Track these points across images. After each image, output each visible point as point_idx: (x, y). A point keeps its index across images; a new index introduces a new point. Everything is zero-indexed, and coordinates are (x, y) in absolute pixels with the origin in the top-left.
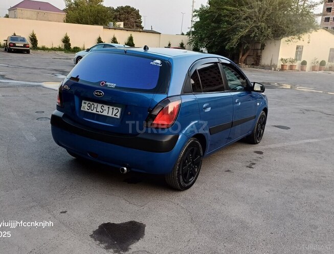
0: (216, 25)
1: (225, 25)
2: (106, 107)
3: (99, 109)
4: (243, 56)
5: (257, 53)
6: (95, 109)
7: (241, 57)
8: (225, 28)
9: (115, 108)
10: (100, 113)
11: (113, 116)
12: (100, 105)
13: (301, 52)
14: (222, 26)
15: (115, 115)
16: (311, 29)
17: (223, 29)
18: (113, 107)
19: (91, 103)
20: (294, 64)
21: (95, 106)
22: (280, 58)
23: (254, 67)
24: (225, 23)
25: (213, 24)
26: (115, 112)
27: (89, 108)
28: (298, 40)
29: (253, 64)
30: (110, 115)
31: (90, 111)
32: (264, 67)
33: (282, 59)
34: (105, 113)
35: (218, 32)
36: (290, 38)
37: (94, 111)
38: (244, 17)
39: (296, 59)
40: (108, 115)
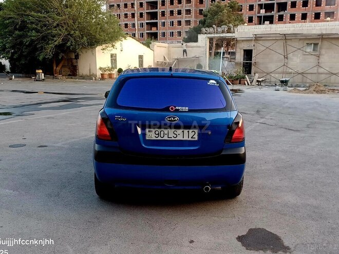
0: (21, 33)
1: (34, 33)
2: (179, 131)
3: (171, 135)
4: (57, 67)
5: (72, 63)
6: (166, 136)
7: (55, 68)
8: (34, 36)
9: (190, 131)
10: (173, 139)
11: (190, 139)
12: (171, 131)
13: (115, 60)
14: (29, 34)
15: (192, 138)
16: (121, 38)
17: (33, 38)
18: (187, 130)
19: (160, 130)
20: (112, 72)
21: (166, 132)
22: (98, 67)
23: (72, 78)
24: (33, 31)
25: (17, 32)
26: (191, 134)
27: (157, 136)
28: (112, 48)
29: (69, 75)
30: (186, 138)
31: (159, 138)
32: (83, 77)
33: (101, 69)
34: (180, 138)
35: (26, 41)
36: (104, 46)
37: (166, 138)
38: (55, 24)
39: (112, 68)
40: (184, 139)
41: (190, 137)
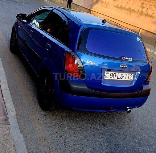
2: (124, 74)
3: (120, 77)
6: (116, 77)
9: (130, 74)
10: (120, 79)
11: (129, 80)
12: (120, 74)
15: (130, 79)
18: (129, 74)
19: (113, 73)
21: (117, 75)
26: (130, 76)
27: (111, 77)
30: (127, 79)
31: (112, 79)
34: (124, 79)
37: (116, 79)
41: (129, 79)
